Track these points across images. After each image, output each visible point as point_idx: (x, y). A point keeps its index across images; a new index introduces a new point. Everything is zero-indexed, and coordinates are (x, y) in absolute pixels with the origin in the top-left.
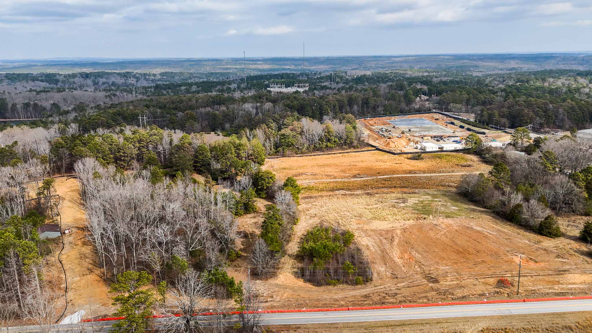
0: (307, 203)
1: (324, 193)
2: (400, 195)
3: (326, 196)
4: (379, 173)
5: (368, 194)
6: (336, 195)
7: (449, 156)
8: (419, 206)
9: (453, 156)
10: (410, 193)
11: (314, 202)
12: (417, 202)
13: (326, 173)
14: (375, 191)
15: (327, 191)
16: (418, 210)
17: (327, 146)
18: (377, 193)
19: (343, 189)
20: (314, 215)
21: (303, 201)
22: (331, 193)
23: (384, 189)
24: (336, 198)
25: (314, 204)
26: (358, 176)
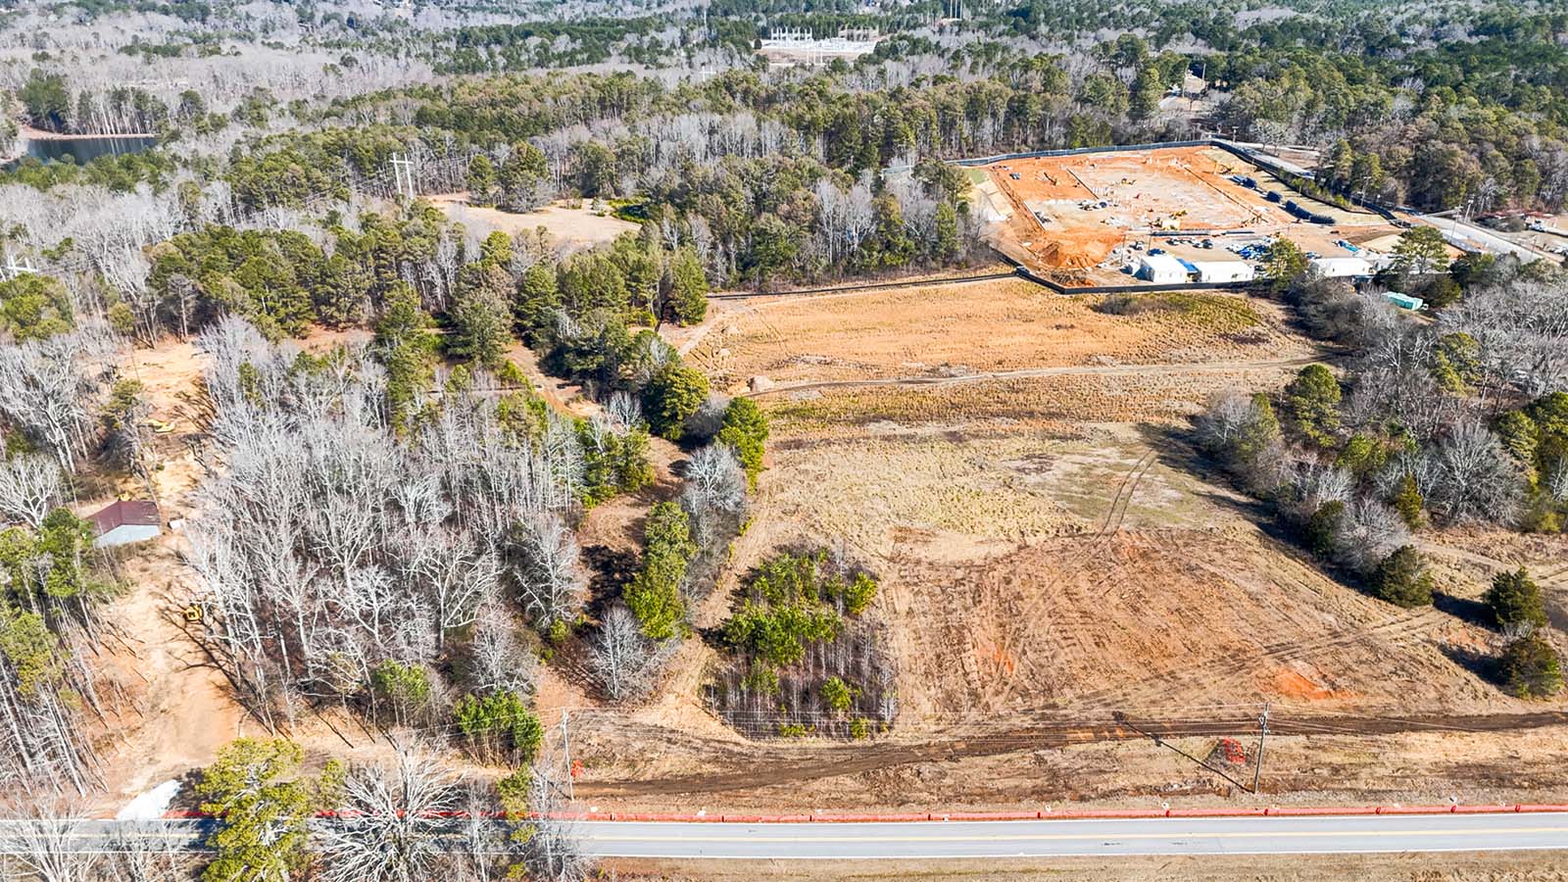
0: (784, 464)
1: (840, 431)
2: (1035, 445)
3: (839, 442)
4: (1000, 363)
5: (954, 437)
6: (868, 438)
7: (1210, 301)
8: (1076, 483)
9: (1221, 304)
10: (1063, 438)
11: (806, 460)
12: (1076, 469)
13: (861, 360)
14: (972, 426)
15: (849, 423)
16: (1070, 499)
17: (881, 261)
18: (976, 436)
19: (890, 418)
20: (793, 508)
21: (777, 456)
22: (856, 431)
23: (998, 420)
24: (864, 449)
25: (802, 467)
26: (942, 369)
